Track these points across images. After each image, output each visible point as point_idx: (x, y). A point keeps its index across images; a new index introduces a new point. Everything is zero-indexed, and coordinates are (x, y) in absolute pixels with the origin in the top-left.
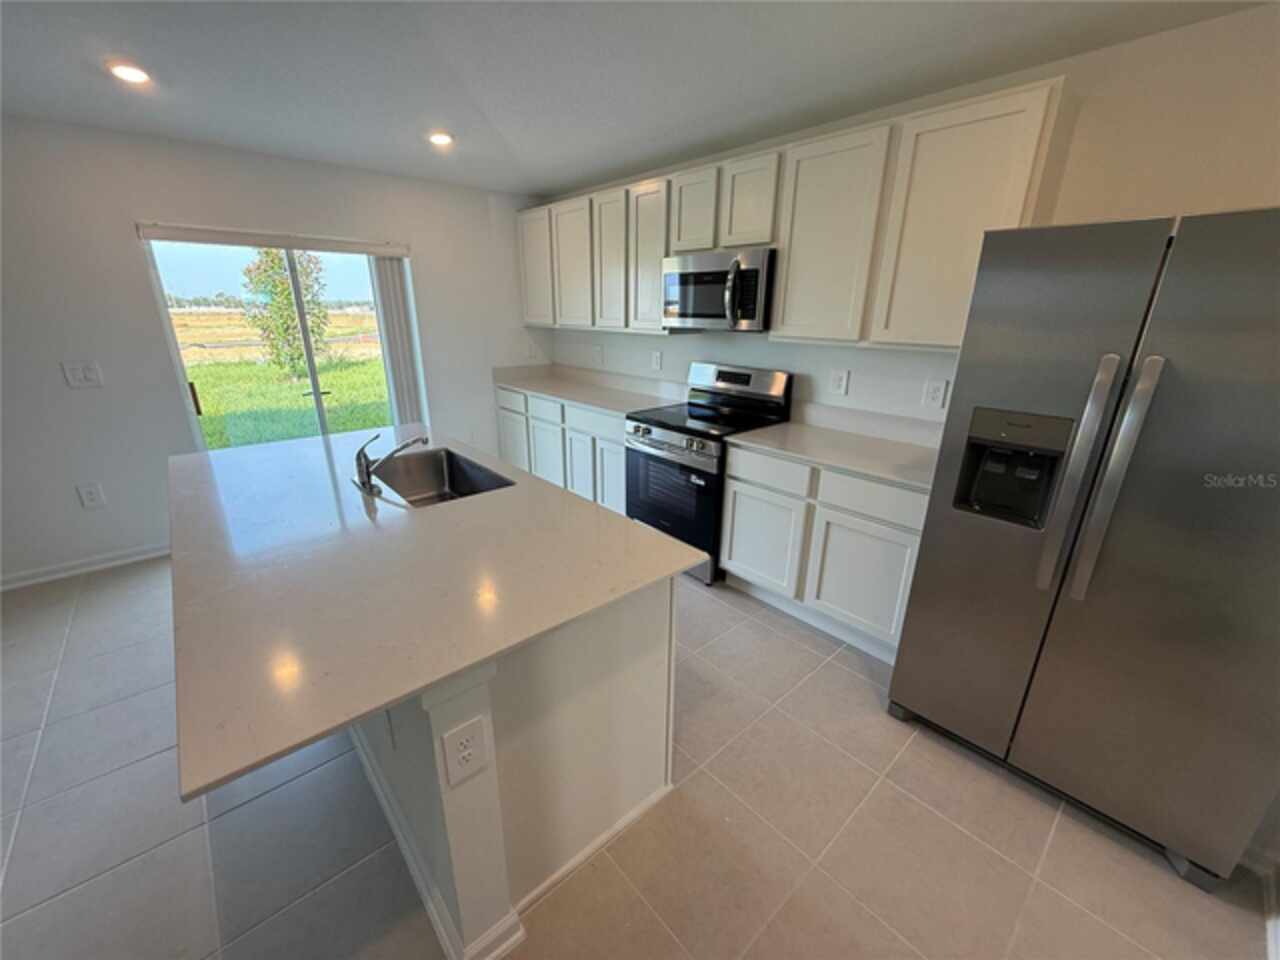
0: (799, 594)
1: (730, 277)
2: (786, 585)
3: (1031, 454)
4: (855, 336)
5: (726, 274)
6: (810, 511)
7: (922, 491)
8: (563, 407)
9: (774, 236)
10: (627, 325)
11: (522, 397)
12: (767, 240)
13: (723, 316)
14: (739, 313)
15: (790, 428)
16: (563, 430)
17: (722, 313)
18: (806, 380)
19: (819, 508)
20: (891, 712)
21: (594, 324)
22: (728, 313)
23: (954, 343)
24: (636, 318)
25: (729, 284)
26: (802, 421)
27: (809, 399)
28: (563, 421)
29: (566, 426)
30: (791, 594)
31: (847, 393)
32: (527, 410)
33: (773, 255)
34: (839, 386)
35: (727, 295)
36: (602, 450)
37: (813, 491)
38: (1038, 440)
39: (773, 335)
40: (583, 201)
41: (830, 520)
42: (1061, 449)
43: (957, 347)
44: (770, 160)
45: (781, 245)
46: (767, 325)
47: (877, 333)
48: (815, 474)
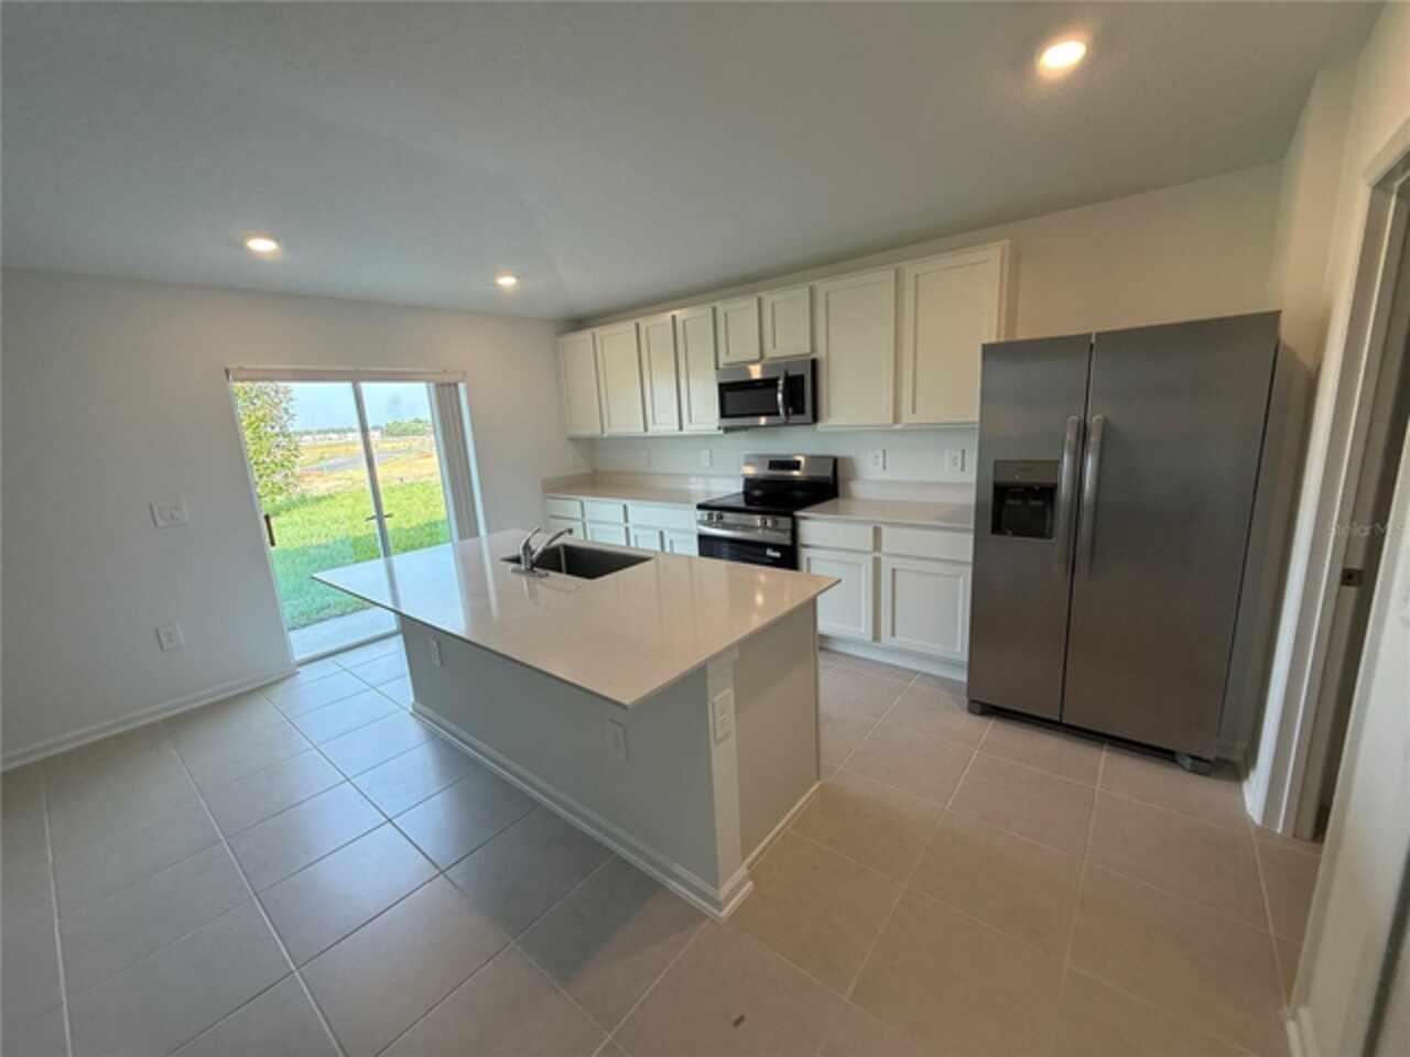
0: (876, 637)
1: (781, 382)
2: (864, 630)
3: (1037, 488)
4: (890, 421)
5: (776, 379)
6: (877, 563)
7: (966, 531)
8: (625, 507)
9: (813, 349)
10: (681, 428)
11: (578, 504)
12: (808, 351)
13: (777, 414)
14: (790, 410)
15: (841, 502)
16: (627, 530)
17: (774, 410)
18: (849, 461)
19: (884, 559)
20: (971, 711)
21: (646, 429)
22: (781, 410)
23: (971, 419)
24: (690, 421)
25: (780, 388)
26: (849, 496)
27: (853, 476)
28: (626, 520)
29: (630, 525)
30: (869, 637)
31: (884, 468)
32: (583, 515)
33: (814, 363)
34: (877, 464)
35: (780, 397)
36: (671, 542)
37: (877, 547)
38: (1038, 478)
39: (820, 426)
40: (631, 325)
41: (896, 567)
42: (1053, 481)
43: (973, 423)
44: (802, 292)
45: (820, 354)
46: (815, 419)
47: (907, 418)
48: (877, 532)
